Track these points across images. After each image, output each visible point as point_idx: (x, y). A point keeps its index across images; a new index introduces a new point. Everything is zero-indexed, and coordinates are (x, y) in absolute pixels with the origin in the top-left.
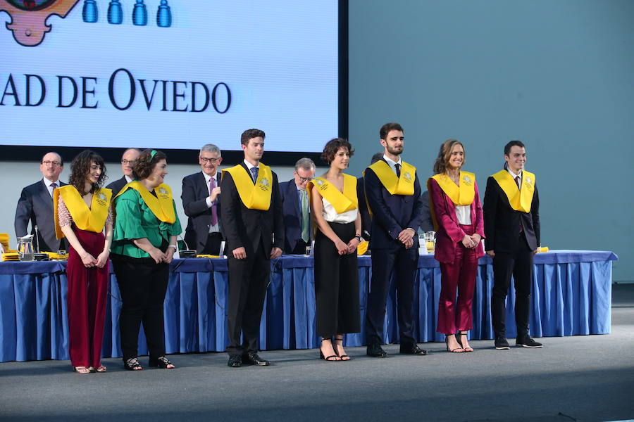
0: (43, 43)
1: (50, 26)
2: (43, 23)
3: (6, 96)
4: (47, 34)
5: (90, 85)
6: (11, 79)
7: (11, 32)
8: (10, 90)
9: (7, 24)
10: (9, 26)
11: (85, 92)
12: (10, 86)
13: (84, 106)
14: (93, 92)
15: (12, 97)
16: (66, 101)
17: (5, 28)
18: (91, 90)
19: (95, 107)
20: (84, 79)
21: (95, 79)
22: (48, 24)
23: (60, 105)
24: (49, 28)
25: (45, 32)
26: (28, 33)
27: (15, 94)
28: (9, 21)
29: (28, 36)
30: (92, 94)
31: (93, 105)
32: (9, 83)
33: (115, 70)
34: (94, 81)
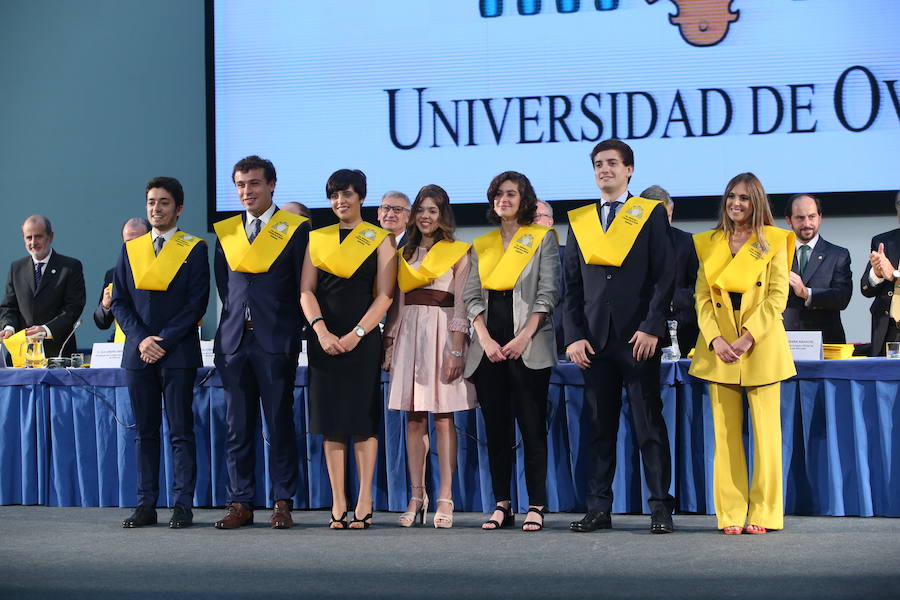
0: (725, 40)
1: (738, 13)
2: (726, 8)
3: (672, 123)
4: (732, 25)
5: (803, 97)
6: (678, 98)
7: (677, 28)
8: (677, 114)
9: (671, 16)
10: (675, 20)
11: (795, 108)
12: (677, 108)
13: (795, 130)
14: (809, 107)
16: (766, 124)
17: (669, 24)
19: (813, 130)
20: (794, 88)
21: (812, 86)
22: (734, 8)
23: (756, 131)
25: (730, 22)
26: (704, 26)
27: (685, 119)
28: (674, 12)
29: (703, 31)
30: (807, 110)
31: (810, 127)
32: (677, 104)
33: (845, 69)
34: (809, 89)
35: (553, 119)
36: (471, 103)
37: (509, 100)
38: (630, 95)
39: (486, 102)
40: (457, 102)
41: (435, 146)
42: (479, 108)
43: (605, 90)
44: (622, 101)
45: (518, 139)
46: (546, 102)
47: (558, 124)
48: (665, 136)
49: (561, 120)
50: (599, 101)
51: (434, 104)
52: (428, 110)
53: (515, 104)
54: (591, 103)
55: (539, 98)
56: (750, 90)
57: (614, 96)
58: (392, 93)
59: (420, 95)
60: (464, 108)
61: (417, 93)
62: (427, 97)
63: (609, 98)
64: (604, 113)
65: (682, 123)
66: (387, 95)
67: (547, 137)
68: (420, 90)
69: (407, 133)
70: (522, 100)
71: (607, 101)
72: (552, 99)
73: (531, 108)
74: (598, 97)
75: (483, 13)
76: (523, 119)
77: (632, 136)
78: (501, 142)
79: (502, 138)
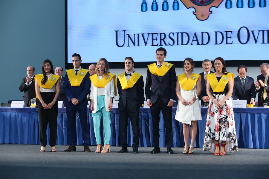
0: (208, 19)
1: (212, 12)
2: (208, 10)
3: (193, 41)
4: (210, 15)
5: (229, 35)
6: (195, 34)
7: (195, 15)
8: (195, 39)
9: (193, 12)
10: (195, 13)
11: (227, 37)
12: (195, 37)
13: (227, 43)
14: (231, 37)
16: (219, 42)
17: (193, 14)
20: (227, 32)
21: (231, 32)
22: (210, 11)
23: (216, 44)
24: (211, 13)
25: (209, 14)
26: (202, 15)
27: (197, 40)
28: (194, 11)
30: (230, 38)
31: (231, 43)
32: (195, 36)
33: (240, 28)
34: (231, 33)
35: (161, 39)
36: (138, 34)
37: (149, 34)
38: (182, 33)
39: (143, 34)
40: (134, 34)
41: (128, 46)
42: (141, 36)
43: (175, 31)
44: (180, 35)
45: (151, 45)
46: (159, 35)
47: (162, 41)
48: (192, 44)
49: (163, 40)
50: (174, 35)
51: (128, 35)
52: (127, 37)
53: (151, 35)
54: (171, 35)
55: (157, 34)
56: (215, 32)
57: (178, 33)
58: (117, 32)
59: (124, 32)
60: (136, 36)
61: (123, 32)
62: (126, 33)
63: (176, 34)
64: (175, 38)
65: (196, 41)
66: (115, 32)
67: (159, 44)
68: (124, 31)
69: (121, 43)
70: (152, 34)
72: (161, 34)
73: (155, 36)
74: (173, 34)
75: (142, 10)
76: (153, 39)
77: (182, 44)
78: (147, 45)
79: (147, 44)
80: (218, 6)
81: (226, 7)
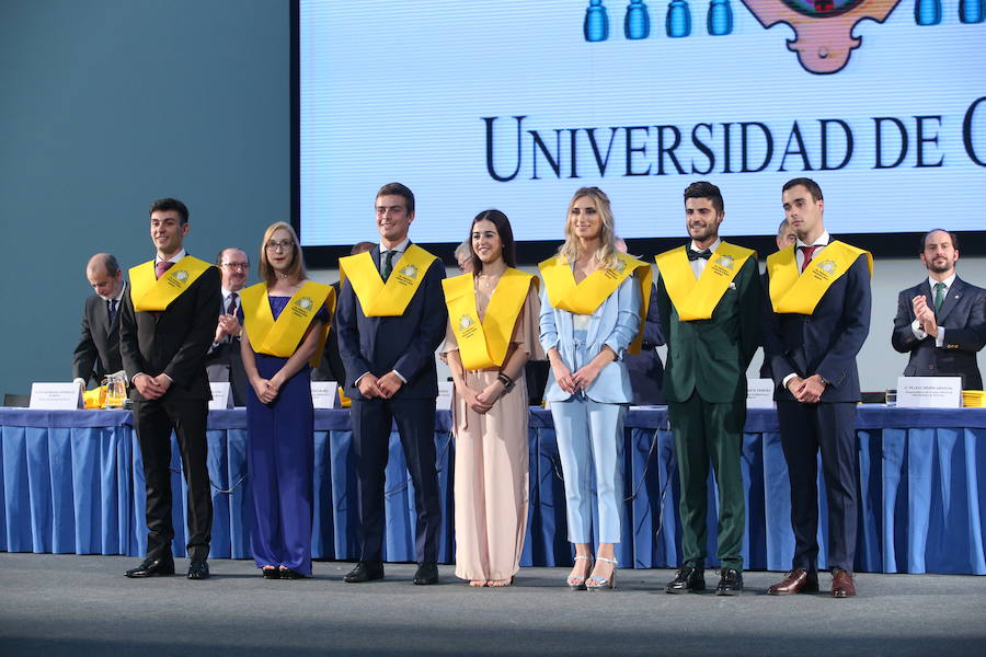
0: (846, 68)
1: (860, 39)
2: (848, 35)
3: (788, 156)
4: (853, 51)
5: (930, 129)
6: (796, 129)
7: (795, 54)
8: (795, 147)
9: (788, 42)
10: (793, 46)
11: (921, 140)
12: (794, 139)
13: (920, 164)
14: (935, 140)
15: (799, 157)
16: (888, 159)
17: (786, 50)
18: (933, 136)
19: (940, 165)
20: (920, 120)
21: (939, 118)
22: (856, 35)
23: (879, 165)
24: (856, 43)
25: (852, 49)
26: (823, 54)
27: (803, 152)
28: (792, 38)
29: (823, 57)
30: (933, 143)
31: (937, 161)
32: (794, 135)
33: (974, 100)
34: (936, 121)
35: (661, 150)
36: (573, 132)
37: (614, 129)
38: (744, 126)
39: (590, 132)
40: (558, 131)
41: (535, 178)
42: (583, 138)
43: (717, 120)
44: (736, 133)
45: (624, 171)
46: (654, 132)
47: (666, 156)
48: (781, 169)
49: (670, 151)
50: (711, 132)
51: (534, 133)
52: (528, 140)
53: (621, 134)
54: (703, 134)
55: (646, 128)
57: (727, 126)
58: (489, 122)
59: (519, 123)
60: (566, 137)
61: (516, 121)
62: (527, 125)
63: (722, 129)
64: (716, 145)
65: (800, 156)
66: (484, 123)
67: (655, 169)
68: (520, 119)
69: (505, 164)
70: (629, 130)
71: (719, 132)
72: (661, 129)
73: (639, 139)
74: (710, 127)
75: (588, 37)
76: (629, 150)
77: (745, 169)
78: (605, 174)
79: (607, 170)
80: (883, 17)
81: (918, 20)
